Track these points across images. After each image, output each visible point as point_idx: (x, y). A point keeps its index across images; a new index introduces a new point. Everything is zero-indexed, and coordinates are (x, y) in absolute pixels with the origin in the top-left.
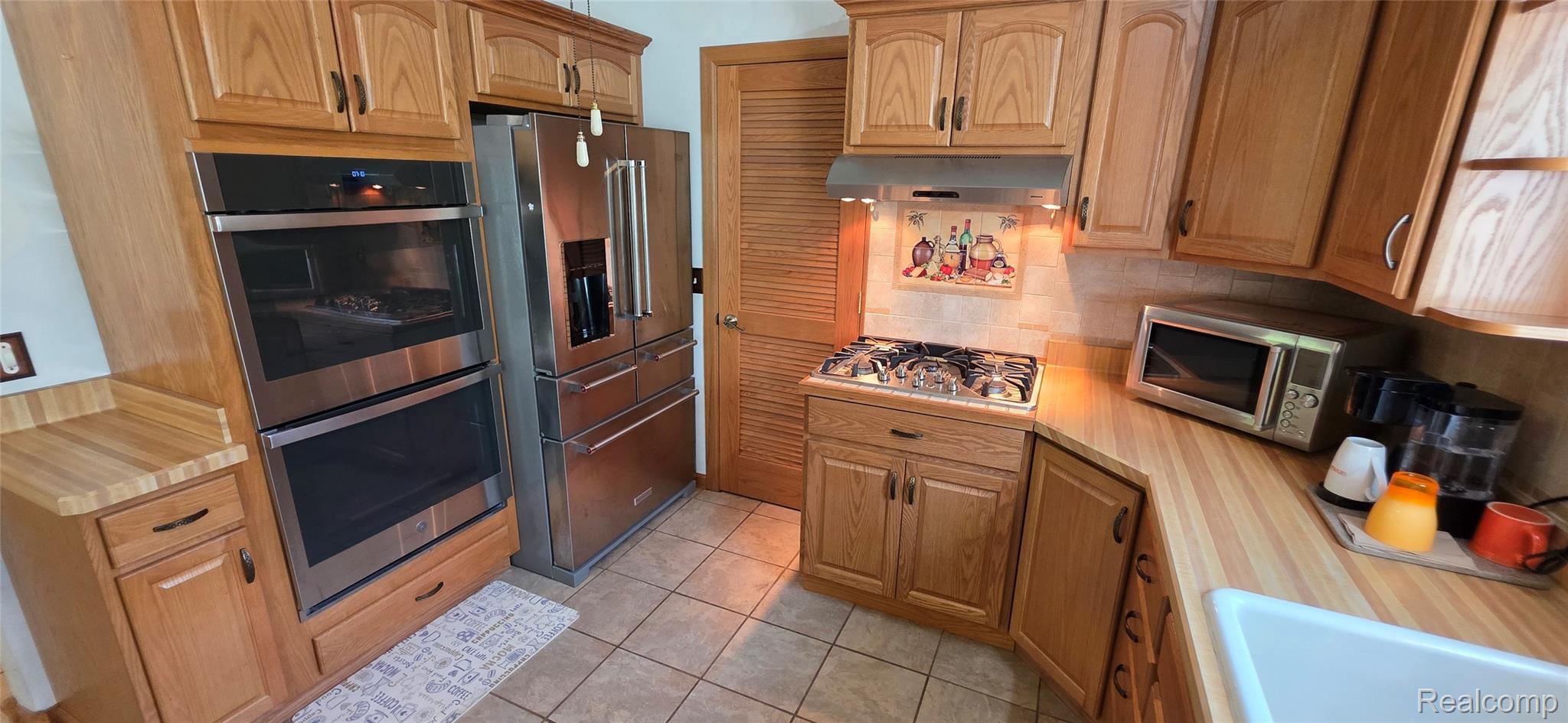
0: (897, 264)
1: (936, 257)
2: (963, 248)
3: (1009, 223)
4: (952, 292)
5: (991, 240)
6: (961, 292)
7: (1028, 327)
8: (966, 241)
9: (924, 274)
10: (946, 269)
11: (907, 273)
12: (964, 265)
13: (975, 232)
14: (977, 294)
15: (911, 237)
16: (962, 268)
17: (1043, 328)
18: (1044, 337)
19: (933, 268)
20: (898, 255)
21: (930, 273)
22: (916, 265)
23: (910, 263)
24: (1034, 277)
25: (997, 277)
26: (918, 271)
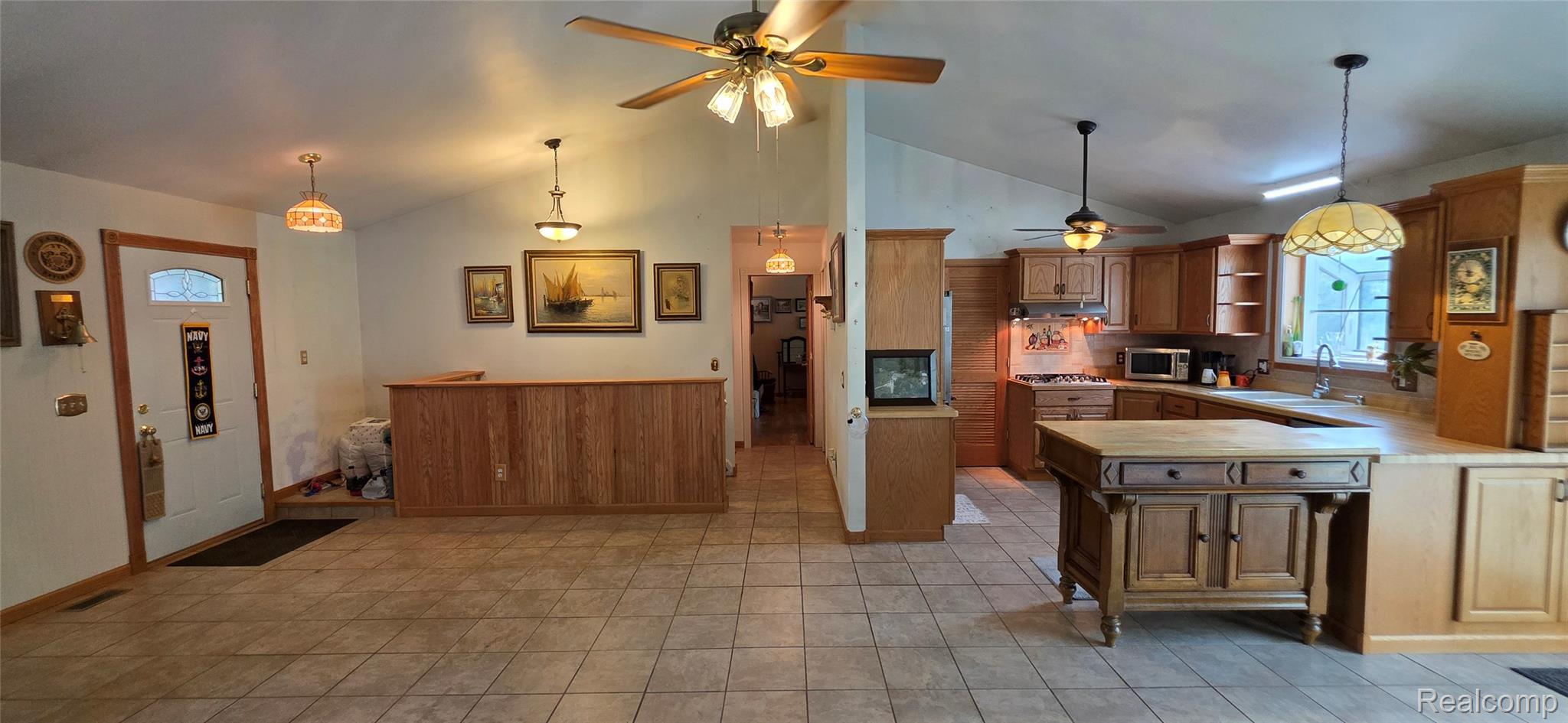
0: (1023, 345)
1: (1038, 341)
2: (1048, 336)
3: (1064, 326)
4: (1046, 354)
5: (1059, 333)
6: (1049, 353)
7: (1075, 364)
8: (1049, 333)
9: (1034, 348)
10: (1042, 345)
11: (1027, 348)
12: (1050, 343)
13: (1053, 330)
14: (1055, 354)
15: (1028, 333)
16: (1049, 344)
17: (1081, 364)
18: (1081, 367)
19: (1037, 345)
20: (1023, 341)
21: (1036, 347)
22: (1031, 344)
23: (1028, 344)
24: (1076, 345)
25: (1062, 347)
26: (1032, 347)
